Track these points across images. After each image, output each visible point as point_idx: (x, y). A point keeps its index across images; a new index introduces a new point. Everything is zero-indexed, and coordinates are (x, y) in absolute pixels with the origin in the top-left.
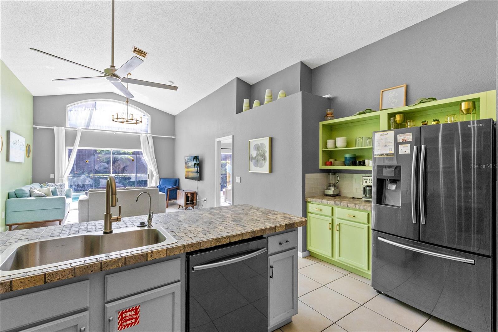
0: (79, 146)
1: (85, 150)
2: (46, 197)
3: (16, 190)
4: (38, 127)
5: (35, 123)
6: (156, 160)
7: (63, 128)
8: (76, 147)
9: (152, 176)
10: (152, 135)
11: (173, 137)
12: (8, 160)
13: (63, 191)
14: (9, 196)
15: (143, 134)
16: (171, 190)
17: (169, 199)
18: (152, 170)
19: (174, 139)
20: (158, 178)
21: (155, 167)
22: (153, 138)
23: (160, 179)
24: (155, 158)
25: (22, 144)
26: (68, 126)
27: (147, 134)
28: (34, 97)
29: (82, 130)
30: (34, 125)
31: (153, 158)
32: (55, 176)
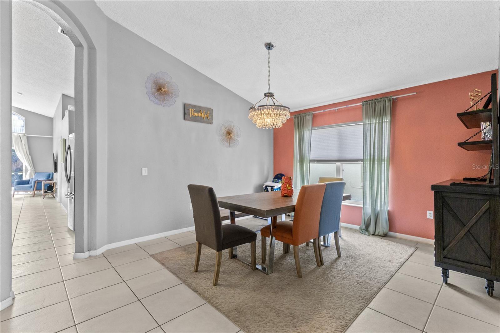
9: (27, 170)
11: (50, 137)
15: (16, 134)
16: (40, 182)
17: (37, 190)
18: (27, 166)
19: (52, 139)
20: (33, 172)
21: (29, 163)
22: (27, 137)
23: (36, 173)
24: (30, 155)
27: (20, 133)
31: (27, 154)
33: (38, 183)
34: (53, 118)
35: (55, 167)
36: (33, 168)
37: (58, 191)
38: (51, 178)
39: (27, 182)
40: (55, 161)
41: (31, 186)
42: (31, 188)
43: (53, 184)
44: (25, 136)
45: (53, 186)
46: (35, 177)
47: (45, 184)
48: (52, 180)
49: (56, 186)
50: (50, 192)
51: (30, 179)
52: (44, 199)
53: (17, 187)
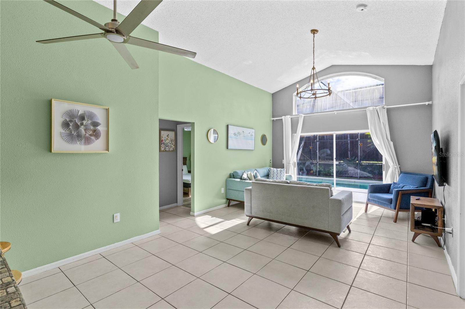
0: (302, 133)
2: (247, 180)
3: (234, 173)
4: (275, 119)
6: (392, 143)
7: (289, 116)
8: (299, 134)
10: (386, 107)
11: (427, 103)
12: (227, 148)
13: (282, 176)
14: (229, 178)
15: (371, 108)
16: (407, 194)
17: (400, 209)
18: (387, 159)
19: (430, 106)
20: (397, 170)
21: (390, 154)
22: (388, 110)
23: (401, 172)
25: (249, 135)
26: (294, 114)
27: (376, 106)
28: (272, 94)
29: (303, 115)
30: (273, 118)
31: (388, 140)
32: (284, 162)
33: (403, 194)
34: (432, 65)
36: (398, 165)
38: (428, 186)
39: (387, 189)
41: (392, 199)
42: (391, 203)
44: (384, 108)
45: (436, 214)
46: (401, 180)
47: (415, 206)
48: (429, 193)
49: (444, 217)
50: (427, 227)
51: (392, 183)
52: (413, 241)
53: (371, 197)
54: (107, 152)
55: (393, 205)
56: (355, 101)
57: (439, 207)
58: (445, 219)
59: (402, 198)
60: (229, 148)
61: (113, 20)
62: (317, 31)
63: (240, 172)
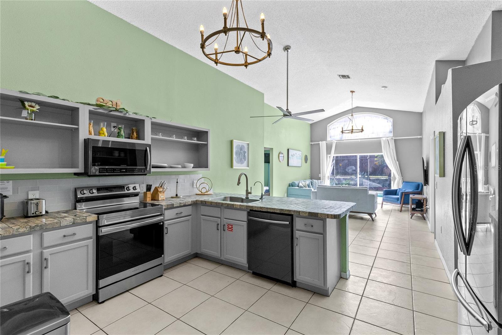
0: (334, 154)
1: (340, 156)
2: (303, 187)
3: (292, 182)
4: (313, 143)
5: (311, 141)
6: (397, 162)
7: (325, 142)
8: (333, 154)
9: (395, 178)
10: (394, 138)
11: (419, 137)
12: (288, 165)
14: (289, 186)
15: (384, 139)
16: (407, 194)
17: (404, 203)
18: (394, 173)
19: (421, 139)
20: (401, 180)
21: (396, 170)
22: (395, 140)
23: (403, 182)
24: (397, 161)
25: (299, 155)
26: (328, 140)
27: (388, 137)
28: (311, 124)
29: (336, 141)
30: (311, 142)
31: (395, 160)
32: (321, 175)
33: (405, 195)
34: (422, 113)
35: (426, 177)
36: (401, 177)
37: (430, 212)
38: (420, 190)
39: (395, 192)
40: (425, 169)
41: (398, 198)
42: (398, 200)
43: (423, 200)
44: (393, 139)
45: (423, 203)
46: (403, 187)
47: (413, 198)
48: (421, 193)
49: (427, 203)
50: (419, 210)
51: (398, 189)
52: (411, 218)
53: (385, 197)
54: (248, 168)
55: (399, 202)
56: (373, 133)
57: (425, 198)
58: (427, 204)
59: (404, 197)
60: (289, 165)
61: (287, 110)
62: (354, 92)
63: (297, 183)
